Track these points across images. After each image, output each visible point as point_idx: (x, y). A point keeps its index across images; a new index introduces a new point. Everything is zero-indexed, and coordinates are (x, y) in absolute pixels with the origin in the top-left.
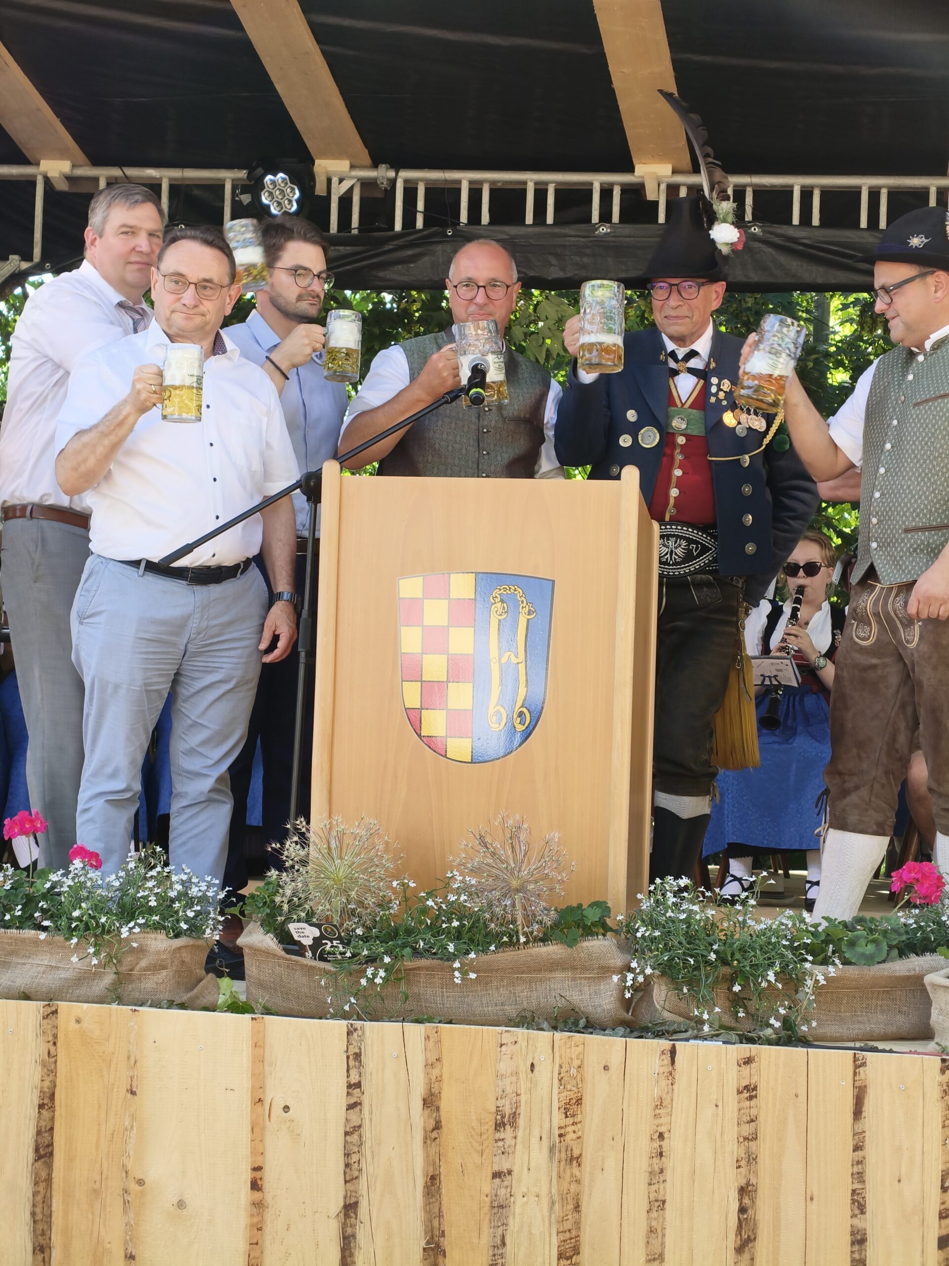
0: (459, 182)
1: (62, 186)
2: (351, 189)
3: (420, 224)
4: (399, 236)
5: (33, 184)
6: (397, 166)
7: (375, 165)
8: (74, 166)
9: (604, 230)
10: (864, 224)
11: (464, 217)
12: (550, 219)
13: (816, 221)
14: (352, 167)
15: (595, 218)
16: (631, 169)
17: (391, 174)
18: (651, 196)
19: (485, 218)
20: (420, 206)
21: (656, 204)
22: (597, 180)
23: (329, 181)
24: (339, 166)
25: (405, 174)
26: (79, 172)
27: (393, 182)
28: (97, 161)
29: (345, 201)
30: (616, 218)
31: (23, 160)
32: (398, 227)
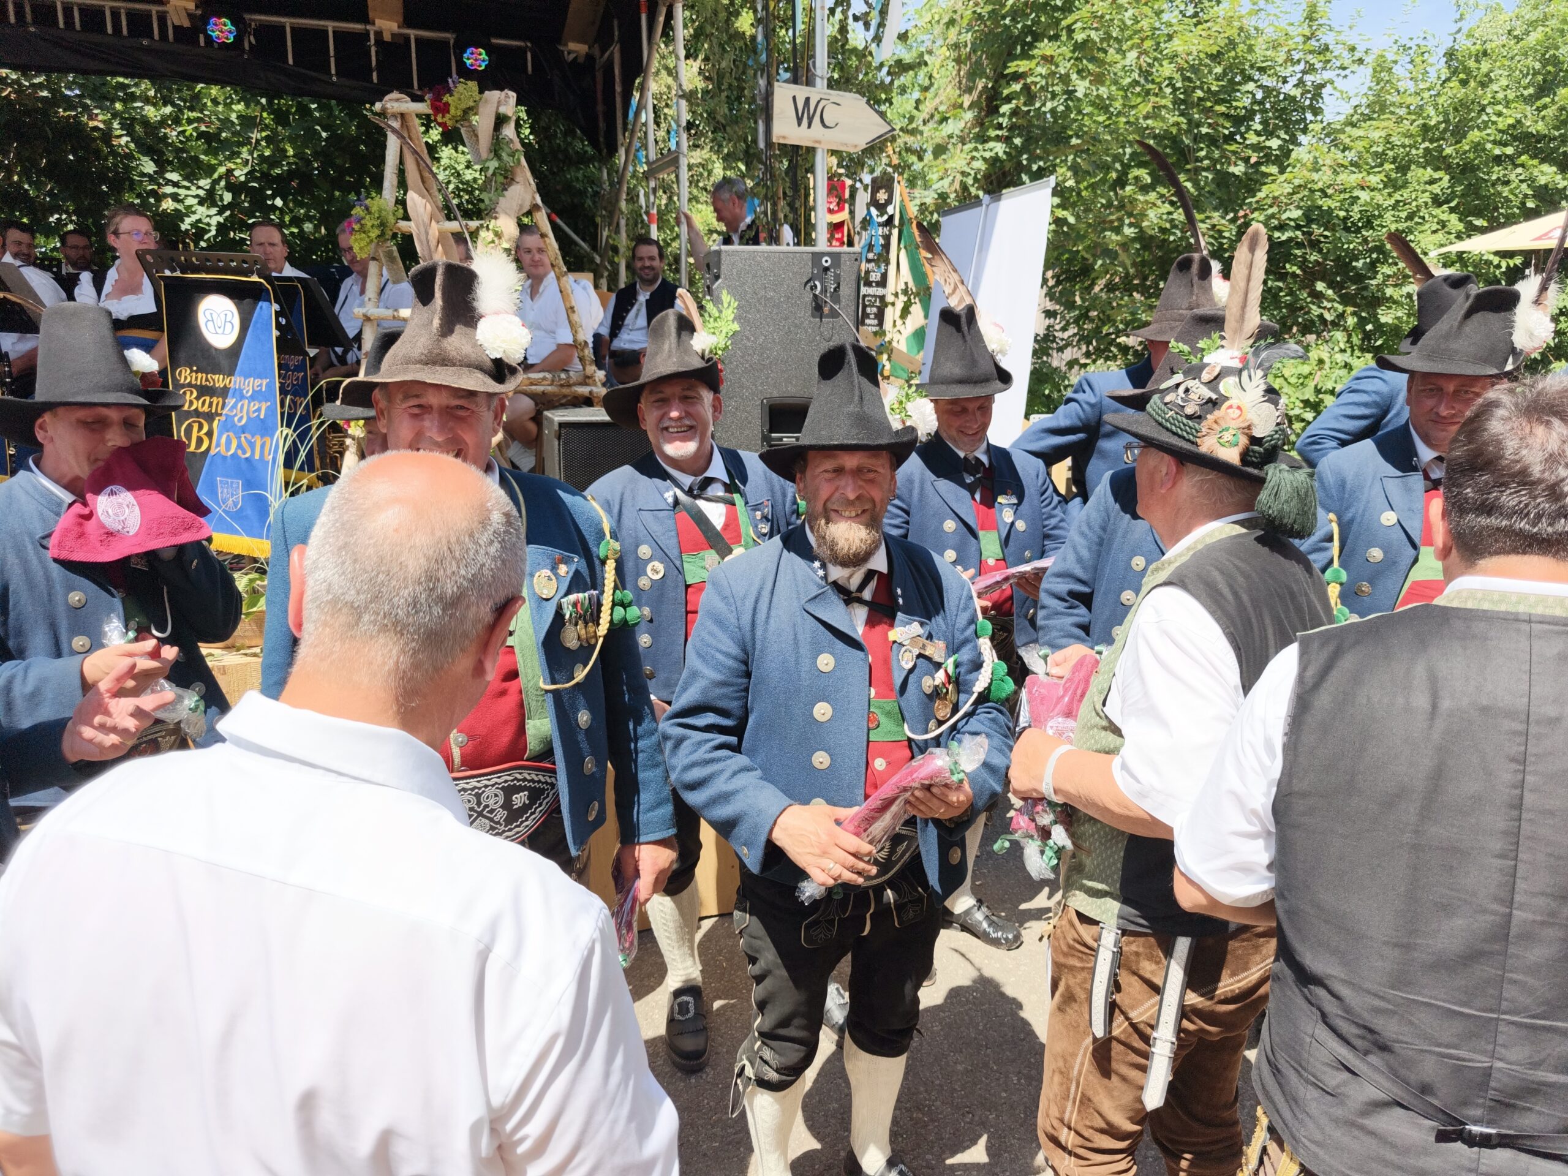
10: (110, 30)
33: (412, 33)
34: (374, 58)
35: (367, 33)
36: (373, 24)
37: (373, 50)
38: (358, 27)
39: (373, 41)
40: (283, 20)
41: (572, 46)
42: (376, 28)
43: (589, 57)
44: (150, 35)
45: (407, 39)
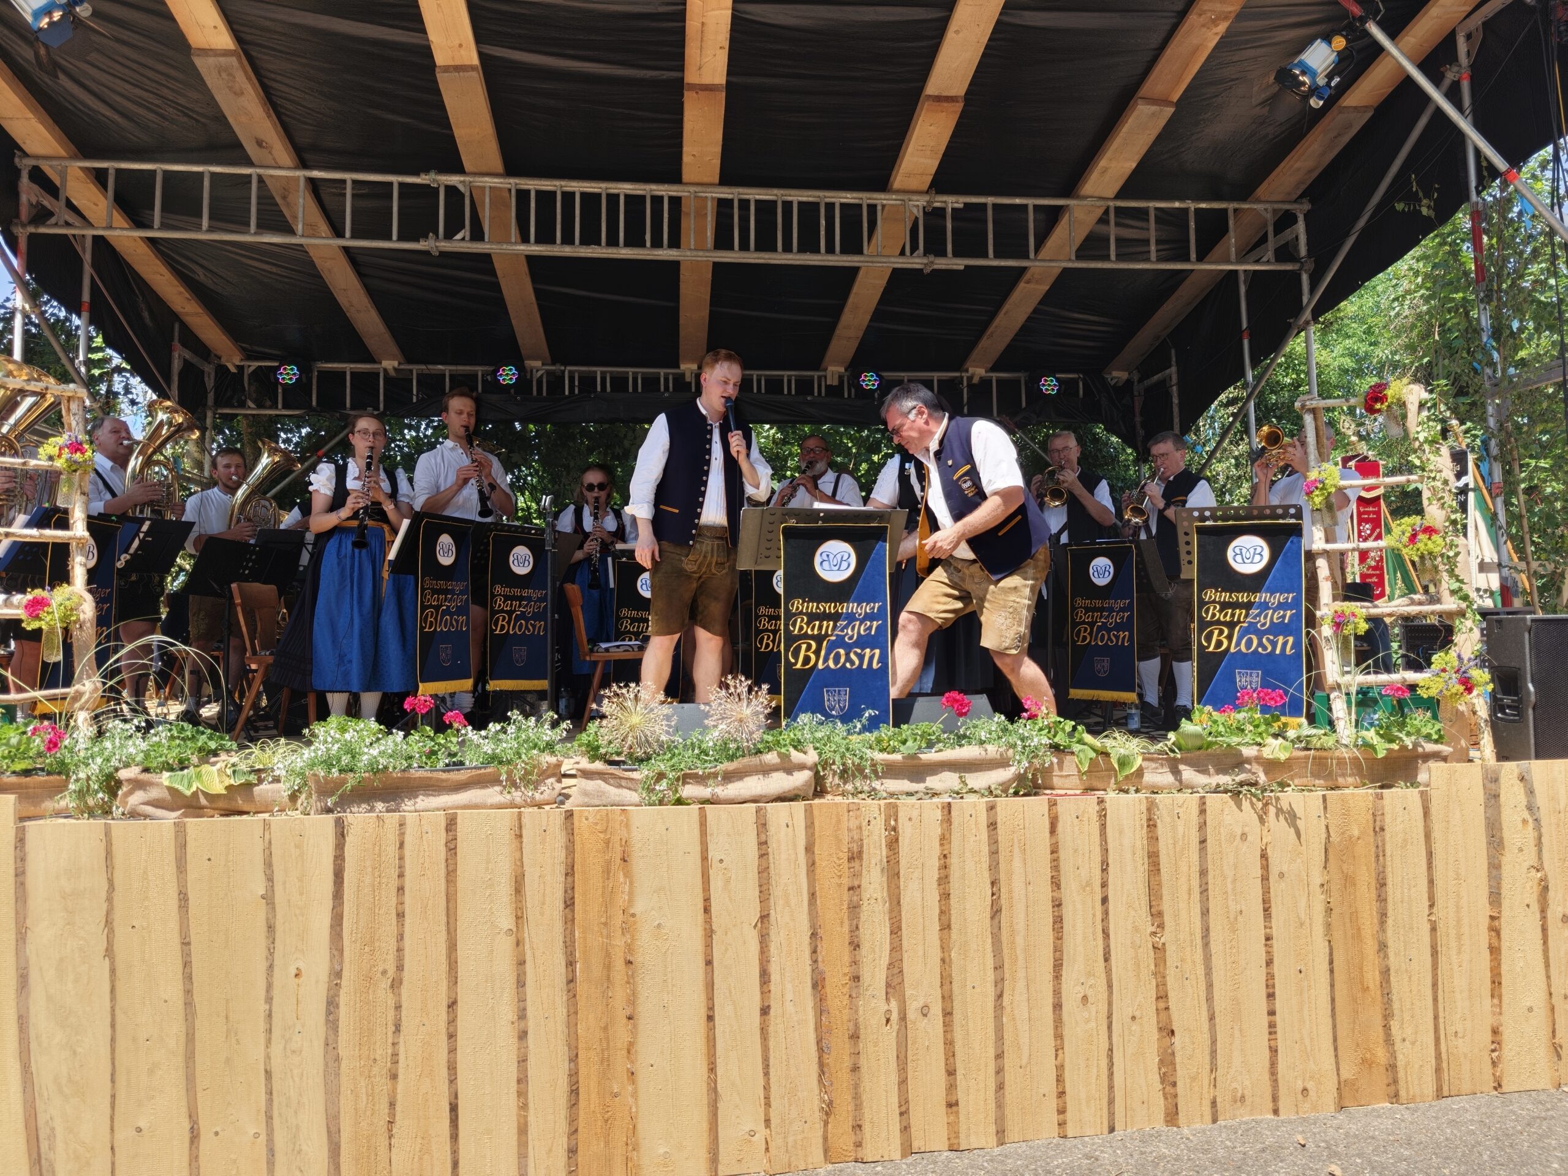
0: (596, 372)
1: (392, 373)
2: (542, 376)
3: (577, 391)
4: (567, 397)
5: (378, 374)
6: (565, 365)
7: (553, 364)
8: (400, 364)
9: (666, 395)
10: (786, 392)
11: (599, 389)
12: (640, 390)
13: (763, 391)
14: (543, 364)
15: (662, 389)
16: (678, 367)
17: (563, 368)
18: (688, 379)
19: (609, 389)
20: (577, 383)
21: (690, 383)
22: (662, 372)
23: (532, 371)
24: (538, 364)
25: (569, 368)
26: (402, 367)
27: (563, 372)
28: (410, 361)
29: (540, 381)
30: (671, 389)
31: (372, 360)
32: (567, 393)
33: (994, 375)
34: (965, 396)
35: (962, 378)
36: (967, 371)
37: (965, 390)
38: (957, 374)
39: (965, 383)
40: (902, 374)
41: (1115, 374)
42: (969, 374)
43: (1129, 383)
44: (812, 394)
45: (990, 381)
